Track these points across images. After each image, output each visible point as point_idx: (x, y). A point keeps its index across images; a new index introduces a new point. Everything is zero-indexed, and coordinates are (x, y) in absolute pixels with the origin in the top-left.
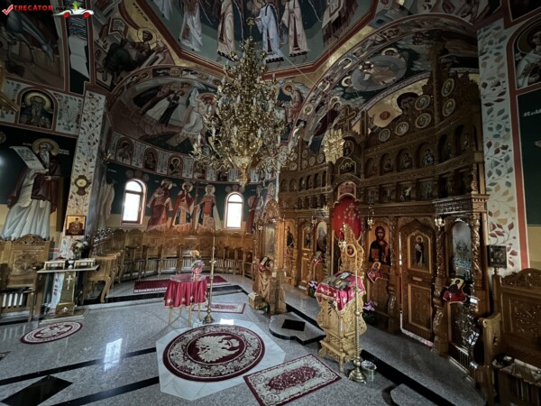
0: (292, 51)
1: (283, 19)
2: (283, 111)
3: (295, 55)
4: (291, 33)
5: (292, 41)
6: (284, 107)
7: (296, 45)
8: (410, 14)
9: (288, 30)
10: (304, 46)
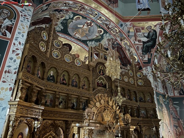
8: (129, 36)
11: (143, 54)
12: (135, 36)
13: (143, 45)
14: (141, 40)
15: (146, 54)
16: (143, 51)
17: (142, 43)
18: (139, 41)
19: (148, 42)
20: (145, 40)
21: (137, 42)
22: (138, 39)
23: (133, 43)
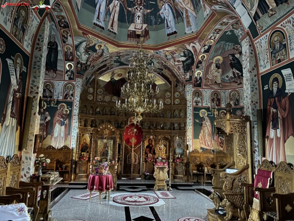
0: (109, 27)
1: (110, 6)
2: (87, 56)
3: (110, 31)
4: (112, 17)
5: (111, 22)
6: (89, 54)
7: (112, 26)
8: (167, 59)
9: (110, 14)
10: (115, 29)
11: (184, 72)
12: (173, 58)
13: (183, 64)
14: (179, 60)
15: (188, 72)
16: (184, 70)
17: (182, 63)
18: (179, 61)
19: (186, 60)
20: (184, 59)
21: (177, 63)
22: (177, 60)
23: (173, 64)
